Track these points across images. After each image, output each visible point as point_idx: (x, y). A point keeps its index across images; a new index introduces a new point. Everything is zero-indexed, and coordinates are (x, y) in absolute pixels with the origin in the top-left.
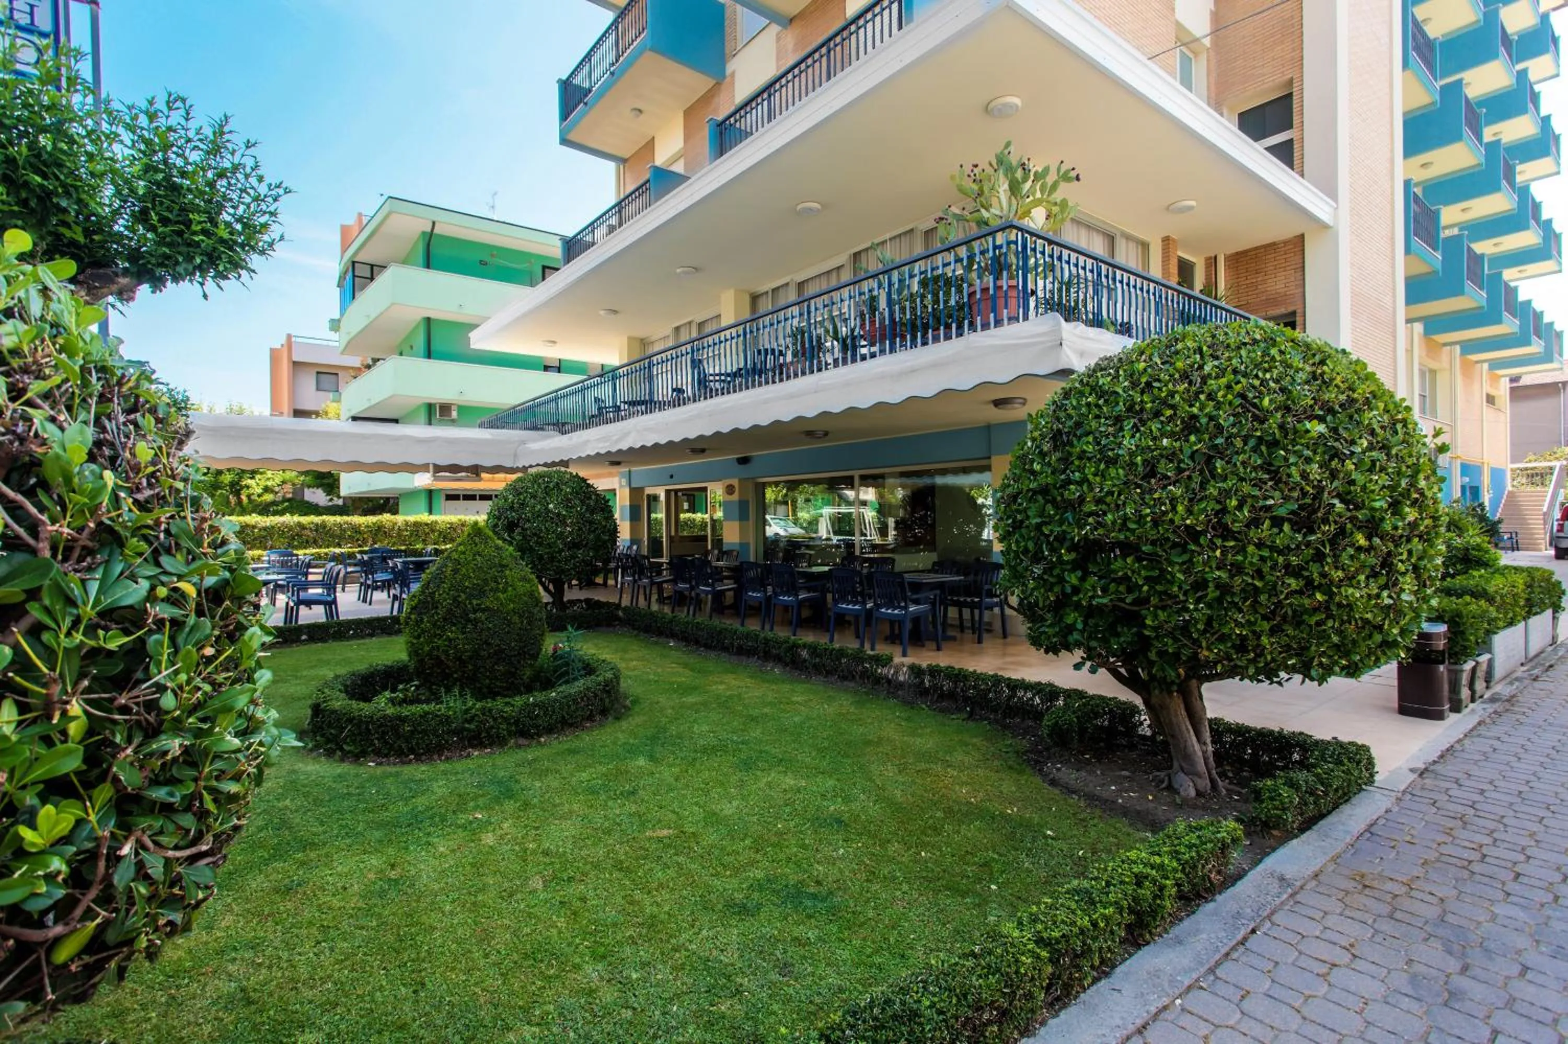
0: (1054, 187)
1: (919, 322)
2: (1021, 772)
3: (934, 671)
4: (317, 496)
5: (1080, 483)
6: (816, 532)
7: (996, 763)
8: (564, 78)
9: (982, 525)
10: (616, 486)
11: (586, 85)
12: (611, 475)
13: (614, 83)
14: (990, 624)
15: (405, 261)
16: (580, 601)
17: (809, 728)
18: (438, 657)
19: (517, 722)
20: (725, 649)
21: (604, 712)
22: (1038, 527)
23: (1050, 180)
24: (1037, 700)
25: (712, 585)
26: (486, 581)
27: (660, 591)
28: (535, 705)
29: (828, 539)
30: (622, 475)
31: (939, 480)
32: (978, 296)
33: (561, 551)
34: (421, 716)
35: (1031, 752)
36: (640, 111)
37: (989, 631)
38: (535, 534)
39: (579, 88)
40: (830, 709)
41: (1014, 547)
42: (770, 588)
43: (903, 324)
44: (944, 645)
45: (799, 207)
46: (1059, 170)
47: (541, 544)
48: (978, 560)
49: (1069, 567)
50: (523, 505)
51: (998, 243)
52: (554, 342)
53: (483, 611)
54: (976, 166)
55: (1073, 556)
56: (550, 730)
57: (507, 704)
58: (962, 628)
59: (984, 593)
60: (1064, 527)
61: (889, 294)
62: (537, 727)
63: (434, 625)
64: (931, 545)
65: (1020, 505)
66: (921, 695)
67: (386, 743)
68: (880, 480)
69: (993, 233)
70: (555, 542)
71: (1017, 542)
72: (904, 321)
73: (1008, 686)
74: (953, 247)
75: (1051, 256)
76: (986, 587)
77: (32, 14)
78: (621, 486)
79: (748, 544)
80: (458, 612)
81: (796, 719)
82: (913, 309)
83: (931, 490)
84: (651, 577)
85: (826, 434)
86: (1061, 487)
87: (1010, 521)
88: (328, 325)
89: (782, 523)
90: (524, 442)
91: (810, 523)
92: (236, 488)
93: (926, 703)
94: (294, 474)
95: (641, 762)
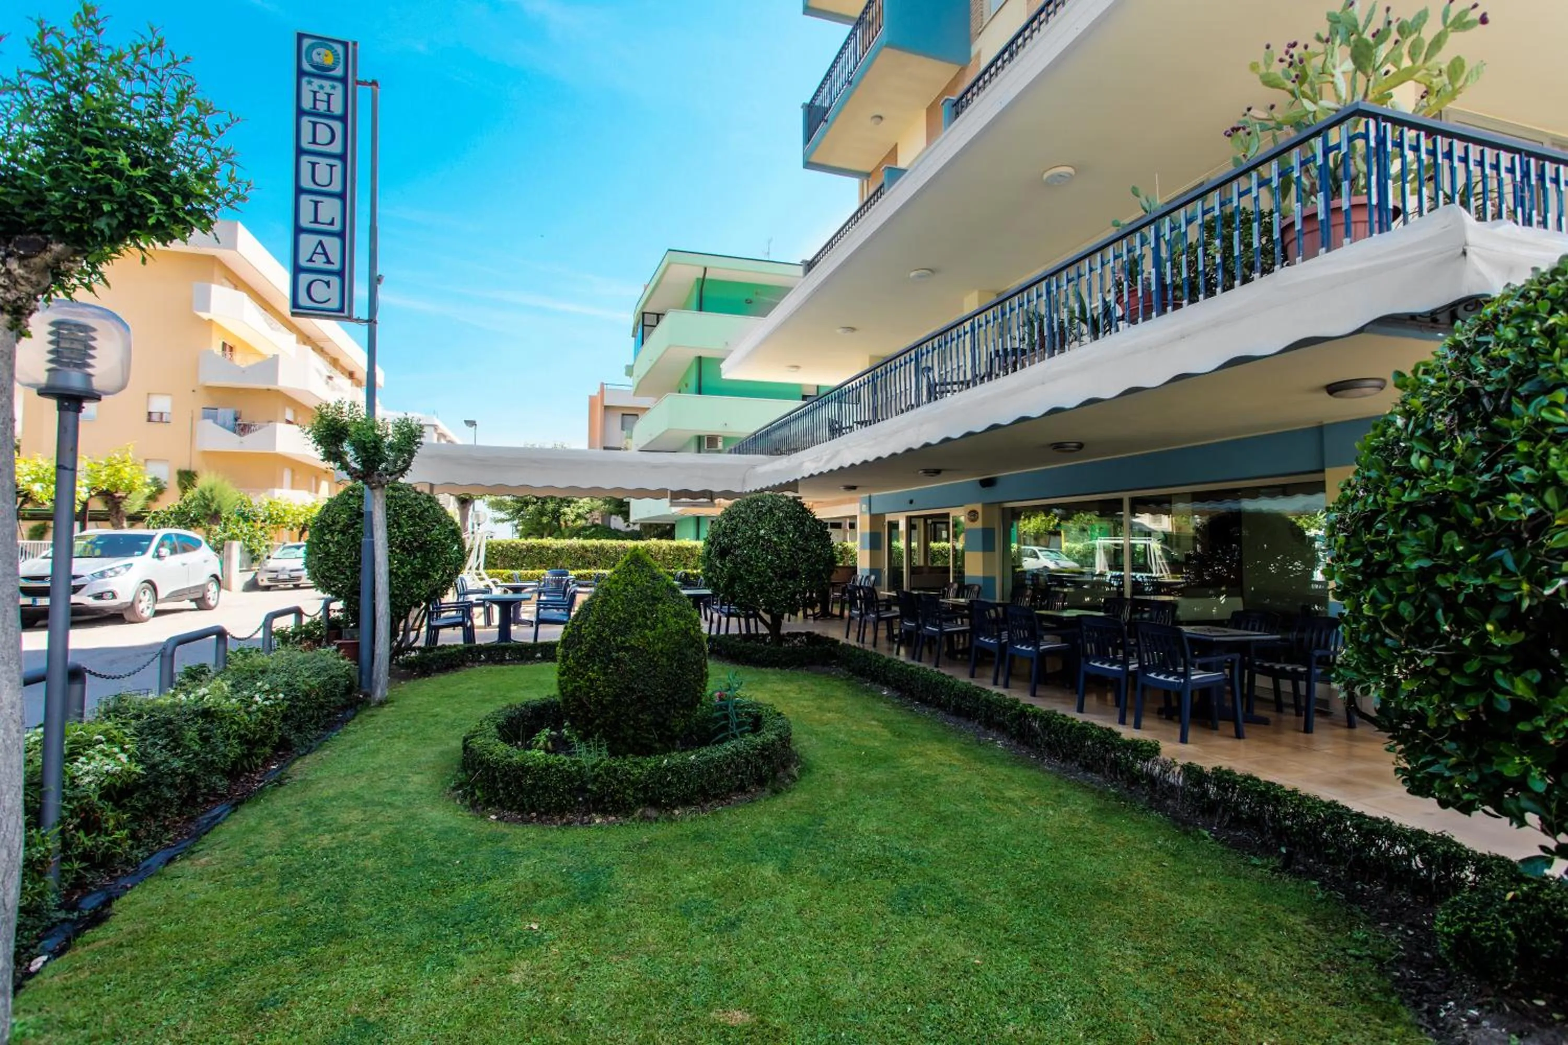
0: (1437, 43)
1: (1201, 281)
2: (1389, 1016)
3: (1223, 778)
4: (617, 522)
5: (1534, 489)
6: (1093, 565)
7: (1336, 980)
8: (808, 101)
9: (1312, 562)
10: (857, 513)
11: (826, 105)
12: (851, 501)
13: (852, 93)
14: (1325, 703)
15: (685, 307)
16: (801, 634)
17: (1016, 847)
18: (580, 700)
19: (645, 789)
20: (941, 706)
21: (761, 781)
22: (1425, 576)
23: (1428, 33)
24: (1417, 862)
25: (940, 626)
26: (633, 615)
27: (890, 629)
28: (667, 769)
29: (1102, 574)
30: (862, 501)
31: (1249, 505)
32: (1298, 227)
33: (771, 580)
34: (543, 769)
35: (1409, 963)
36: (881, 118)
37: (1325, 714)
38: (745, 562)
39: (820, 107)
40: (1055, 818)
41: (1366, 609)
42: (1005, 634)
43: (1176, 287)
44: (1247, 729)
45: (1045, 176)
46: (1445, 16)
47: (751, 573)
48: (1306, 610)
49: (1504, 660)
50: (734, 531)
51: (1332, 142)
52: (797, 367)
53: (627, 649)
54: (1294, 45)
55: (1517, 637)
56: (686, 802)
57: (636, 764)
58: (1279, 707)
59: (1314, 660)
60: (1491, 579)
61: (1157, 250)
62: (668, 796)
63: (578, 663)
64: (1235, 587)
65: (1379, 533)
66: (1203, 812)
67: (510, 795)
68: (1166, 506)
69: (1321, 132)
70: (764, 572)
71: (1373, 601)
72: (1178, 281)
73: (1358, 827)
74: (1254, 167)
75: (1433, 153)
76: (1318, 653)
77: (329, 102)
78: (861, 512)
79: (993, 579)
80: (601, 649)
81: (1001, 829)
82: (1192, 265)
83: (1237, 517)
84: (878, 612)
85: (1080, 446)
86: (1480, 498)
87: (1358, 563)
88: (624, 371)
89: (1053, 555)
90: (753, 467)
91: (1085, 556)
92: (556, 515)
93: (1209, 827)
94: (600, 502)
95: (769, 870)
